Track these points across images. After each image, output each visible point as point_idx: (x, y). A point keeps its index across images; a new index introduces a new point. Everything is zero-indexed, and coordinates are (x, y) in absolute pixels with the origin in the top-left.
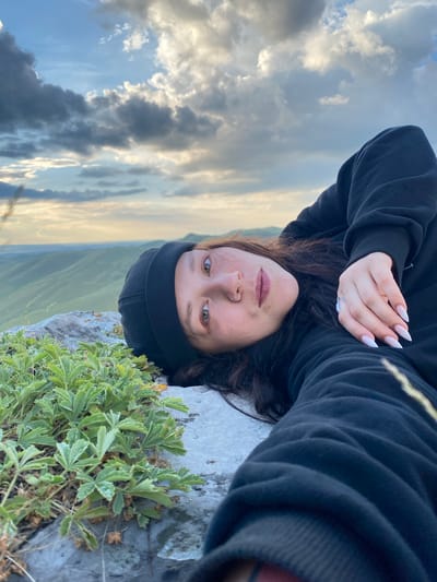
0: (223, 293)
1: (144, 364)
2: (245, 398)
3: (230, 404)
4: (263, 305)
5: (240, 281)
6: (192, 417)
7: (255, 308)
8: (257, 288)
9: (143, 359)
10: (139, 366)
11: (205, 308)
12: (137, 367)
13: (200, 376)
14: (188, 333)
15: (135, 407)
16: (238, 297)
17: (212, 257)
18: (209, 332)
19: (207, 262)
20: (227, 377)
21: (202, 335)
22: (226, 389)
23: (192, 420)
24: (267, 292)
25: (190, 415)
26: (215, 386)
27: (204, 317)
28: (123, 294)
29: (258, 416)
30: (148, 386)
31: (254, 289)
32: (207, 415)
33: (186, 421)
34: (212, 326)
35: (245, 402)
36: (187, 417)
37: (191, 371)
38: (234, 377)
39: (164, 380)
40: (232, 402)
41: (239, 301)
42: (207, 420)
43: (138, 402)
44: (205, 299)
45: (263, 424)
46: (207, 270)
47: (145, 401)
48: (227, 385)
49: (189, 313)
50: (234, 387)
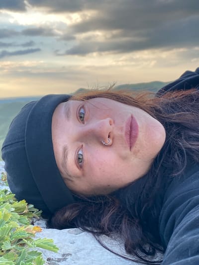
0: (96, 138)
1: (24, 208)
2: (115, 239)
3: (102, 245)
4: (134, 149)
5: (111, 127)
6: (65, 257)
7: (126, 152)
8: (126, 133)
9: (23, 203)
10: (19, 211)
11: (80, 152)
12: (16, 211)
13: (75, 219)
14: (65, 175)
15: (9, 247)
16: (109, 141)
17: (86, 107)
18: (83, 175)
19: (82, 111)
20: (99, 220)
21: (78, 177)
22: (99, 231)
23: (65, 259)
24: (136, 137)
25: (63, 255)
26: (88, 229)
27: (79, 160)
28: (6, 142)
29: (128, 256)
30: (23, 229)
31: (123, 133)
32: (79, 255)
33: (59, 260)
34: (86, 168)
35: (115, 243)
36: (61, 257)
37: (67, 214)
38: (106, 220)
39: (43, 223)
40: (104, 243)
41: (110, 146)
42: (78, 259)
43: (12, 243)
44: (80, 144)
45: (130, 263)
46: (81, 118)
47: (20, 242)
48: (99, 227)
49: (65, 156)
50: (106, 228)
